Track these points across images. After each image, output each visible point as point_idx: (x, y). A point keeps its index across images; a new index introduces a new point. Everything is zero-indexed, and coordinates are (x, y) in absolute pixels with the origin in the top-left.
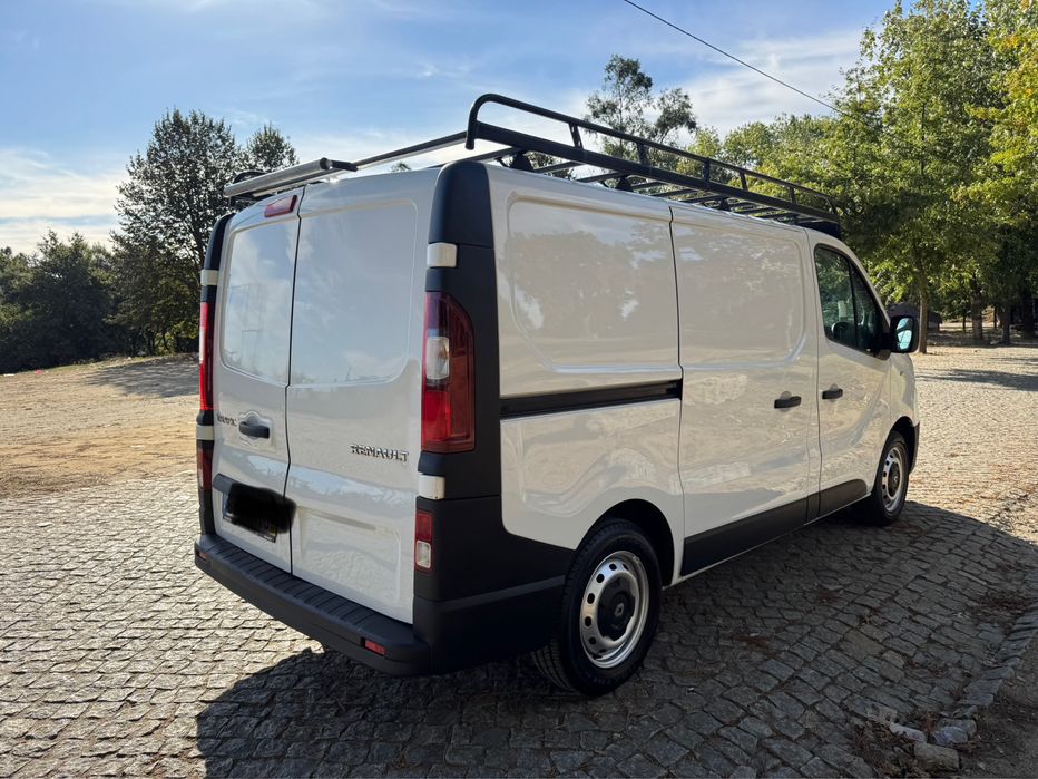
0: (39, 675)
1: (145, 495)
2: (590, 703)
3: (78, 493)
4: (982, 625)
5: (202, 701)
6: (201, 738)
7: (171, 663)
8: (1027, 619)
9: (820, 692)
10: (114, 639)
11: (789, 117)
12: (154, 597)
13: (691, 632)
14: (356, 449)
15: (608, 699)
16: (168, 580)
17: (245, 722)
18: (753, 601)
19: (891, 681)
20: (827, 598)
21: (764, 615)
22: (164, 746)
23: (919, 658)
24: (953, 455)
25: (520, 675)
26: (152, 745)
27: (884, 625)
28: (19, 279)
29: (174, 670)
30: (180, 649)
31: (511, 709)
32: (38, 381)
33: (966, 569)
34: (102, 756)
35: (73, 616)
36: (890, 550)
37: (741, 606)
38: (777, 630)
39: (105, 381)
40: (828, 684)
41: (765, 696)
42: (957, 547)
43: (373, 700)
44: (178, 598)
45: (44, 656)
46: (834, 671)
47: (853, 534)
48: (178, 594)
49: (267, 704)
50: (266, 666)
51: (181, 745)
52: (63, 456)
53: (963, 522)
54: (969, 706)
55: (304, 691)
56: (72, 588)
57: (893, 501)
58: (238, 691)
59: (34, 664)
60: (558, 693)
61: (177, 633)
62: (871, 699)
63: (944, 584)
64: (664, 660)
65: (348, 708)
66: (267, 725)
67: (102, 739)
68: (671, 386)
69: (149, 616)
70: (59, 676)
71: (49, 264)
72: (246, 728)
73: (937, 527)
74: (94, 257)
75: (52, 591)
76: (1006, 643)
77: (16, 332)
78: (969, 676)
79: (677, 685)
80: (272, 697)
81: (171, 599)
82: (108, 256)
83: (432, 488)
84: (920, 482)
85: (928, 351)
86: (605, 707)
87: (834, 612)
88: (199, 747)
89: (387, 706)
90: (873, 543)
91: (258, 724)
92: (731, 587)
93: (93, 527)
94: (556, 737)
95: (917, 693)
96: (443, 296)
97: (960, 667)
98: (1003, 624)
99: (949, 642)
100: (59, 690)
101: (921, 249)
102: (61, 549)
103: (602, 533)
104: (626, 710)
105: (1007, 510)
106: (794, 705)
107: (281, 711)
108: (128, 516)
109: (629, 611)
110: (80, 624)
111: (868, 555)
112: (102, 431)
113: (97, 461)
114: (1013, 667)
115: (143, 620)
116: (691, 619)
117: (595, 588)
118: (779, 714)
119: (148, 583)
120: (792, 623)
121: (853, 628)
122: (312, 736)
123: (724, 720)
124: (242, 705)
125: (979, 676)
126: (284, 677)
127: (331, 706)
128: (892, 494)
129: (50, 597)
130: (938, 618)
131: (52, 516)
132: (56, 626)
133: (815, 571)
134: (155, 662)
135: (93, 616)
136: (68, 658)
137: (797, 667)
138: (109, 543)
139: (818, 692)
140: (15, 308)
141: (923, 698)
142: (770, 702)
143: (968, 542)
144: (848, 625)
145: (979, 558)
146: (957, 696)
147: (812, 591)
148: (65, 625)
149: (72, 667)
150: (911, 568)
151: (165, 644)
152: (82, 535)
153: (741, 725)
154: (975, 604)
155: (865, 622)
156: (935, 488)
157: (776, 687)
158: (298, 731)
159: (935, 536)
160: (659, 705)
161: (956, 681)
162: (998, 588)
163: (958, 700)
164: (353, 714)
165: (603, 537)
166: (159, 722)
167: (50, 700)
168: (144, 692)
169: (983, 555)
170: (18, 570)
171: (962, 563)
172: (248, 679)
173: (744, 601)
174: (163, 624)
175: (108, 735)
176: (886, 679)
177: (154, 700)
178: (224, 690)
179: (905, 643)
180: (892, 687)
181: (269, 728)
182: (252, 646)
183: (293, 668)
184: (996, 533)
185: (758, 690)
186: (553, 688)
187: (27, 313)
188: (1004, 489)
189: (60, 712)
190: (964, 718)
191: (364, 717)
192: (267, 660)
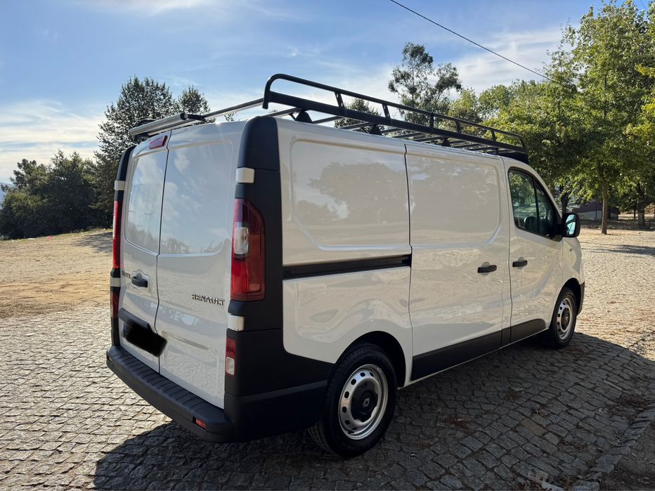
0: (7, 431)
1: (95, 317)
2: (346, 462)
3: (54, 315)
4: (615, 418)
5: (102, 452)
6: (97, 476)
7: (88, 427)
8: (645, 414)
9: (499, 459)
10: (57, 409)
11: (521, 82)
12: (87, 383)
13: (420, 416)
14: (195, 297)
15: (358, 459)
16: (98, 372)
17: (126, 467)
18: (464, 397)
19: (548, 453)
20: (513, 396)
21: (468, 406)
22: (73, 480)
23: (569, 439)
24: (612, 303)
25: (304, 442)
26: (66, 480)
27: (548, 415)
28: (40, 180)
29: (89, 431)
30: (96, 418)
31: (295, 464)
32: (47, 243)
33: (609, 379)
34: (34, 486)
35: (35, 394)
36: (560, 365)
37: (455, 400)
38: (476, 417)
39: (87, 244)
40: (505, 454)
41: (461, 461)
42: (605, 364)
43: (209, 456)
44: (102, 384)
45: (13, 419)
46: (510, 445)
47: (537, 354)
48: (102, 382)
49: (142, 455)
50: (146, 430)
51: (84, 480)
52: (51, 291)
53: (612, 348)
54: (597, 472)
55: (167, 447)
56: (38, 376)
57: (565, 333)
58: (126, 446)
59: (6, 424)
60: (326, 455)
61: (96, 407)
62: (532, 465)
63: (592, 389)
64: (399, 435)
65: (192, 459)
66: (139, 469)
67: (37, 475)
68: (404, 258)
69: (82, 395)
70: (19, 432)
71: (58, 171)
72: (126, 471)
73: (594, 350)
74: (85, 167)
75: (27, 377)
76: (629, 430)
77: (37, 212)
78: (601, 452)
79: (404, 452)
80: (146, 451)
81: (97, 385)
82: (93, 167)
83: (236, 323)
84: (587, 320)
85: (608, 233)
86: (355, 465)
87: (516, 406)
88: (94, 481)
89: (217, 460)
90: (550, 360)
91: (135, 468)
92: (451, 387)
93: (59, 337)
94: (320, 484)
95: (564, 462)
96: (245, 201)
97: (596, 445)
98: (629, 417)
99: (591, 428)
100: (17, 441)
101: (603, 167)
102: (37, 350)
103: (355, 352)
104: (368, 467)
105: (643, 340)
106: (480, 467)
107: (150, 460)
108: (82, 331)
109: (373, 404)
110: (39, 399)
111: (545, 369)
112: (78, 276)
113: (70, 295)
114: (631, 447)
115: (77, 398)
116: (421, 408)
117: (350, 388)
118: (468, 473)
119: (85, 374)
120: (487, 412)
121: (526, 417)
122: (166, 477)
123: (431, 476)
124: (126, 455)
125: (607, 452)
126: (156, 438)
127: (181, 458)
128: (564, 328)
129: (24, 381)
130: (585, 412)
131: (36, 329)
132: (24, 400)
133: (508, 378)
134: (79, 425)
135: (48, 394)
136: (27, 421)
137: (486, 442)
138: (67, 348)
139: (497, 460)
140: (37, 198)
141: (568, 466)
142: (464, 465)
143: (613, 361)
144: (524, 415)
145: (618, 372)
146: (591, 465)
147: (504, 392)
148: (30, 400)
149: (28, 427)
150: (572, 378)
151: (88, 414)
152: (52, 342)
153: (442, 480)
154: (612, 403)
155: (536, 413)
156: (596, 325)
157: (469, 456)
158: (158, 473)
159: (591, 356)
160: (391, 465)
161: (591, 455)
162: (629, 392)
163: (591, 467)
164: (194, 463)
165: (356, 355)
166: (73, 465)
167: (10, 448)
168: (68, 445)
169: (622, 370)
170: (9, 363)
171: (607, 375)
172: (134, 439)
173: (458, 397)
174: (89, 401)
175: (41, 472)
176: (544, 452)
177: (73, 450)
178: (117, 445)
179: (560, 428)
180: (547, 457)
181: (141, 471)
182: (141, 417)
183: (162, 432)
184: (633, 356)
185: (457, 457)
186: (324, 452)
187: (44, 201)
188: (643, 326)
189: (15, 455)
190: (593, 480)
191: (201, 466)
192: (148, 426)
